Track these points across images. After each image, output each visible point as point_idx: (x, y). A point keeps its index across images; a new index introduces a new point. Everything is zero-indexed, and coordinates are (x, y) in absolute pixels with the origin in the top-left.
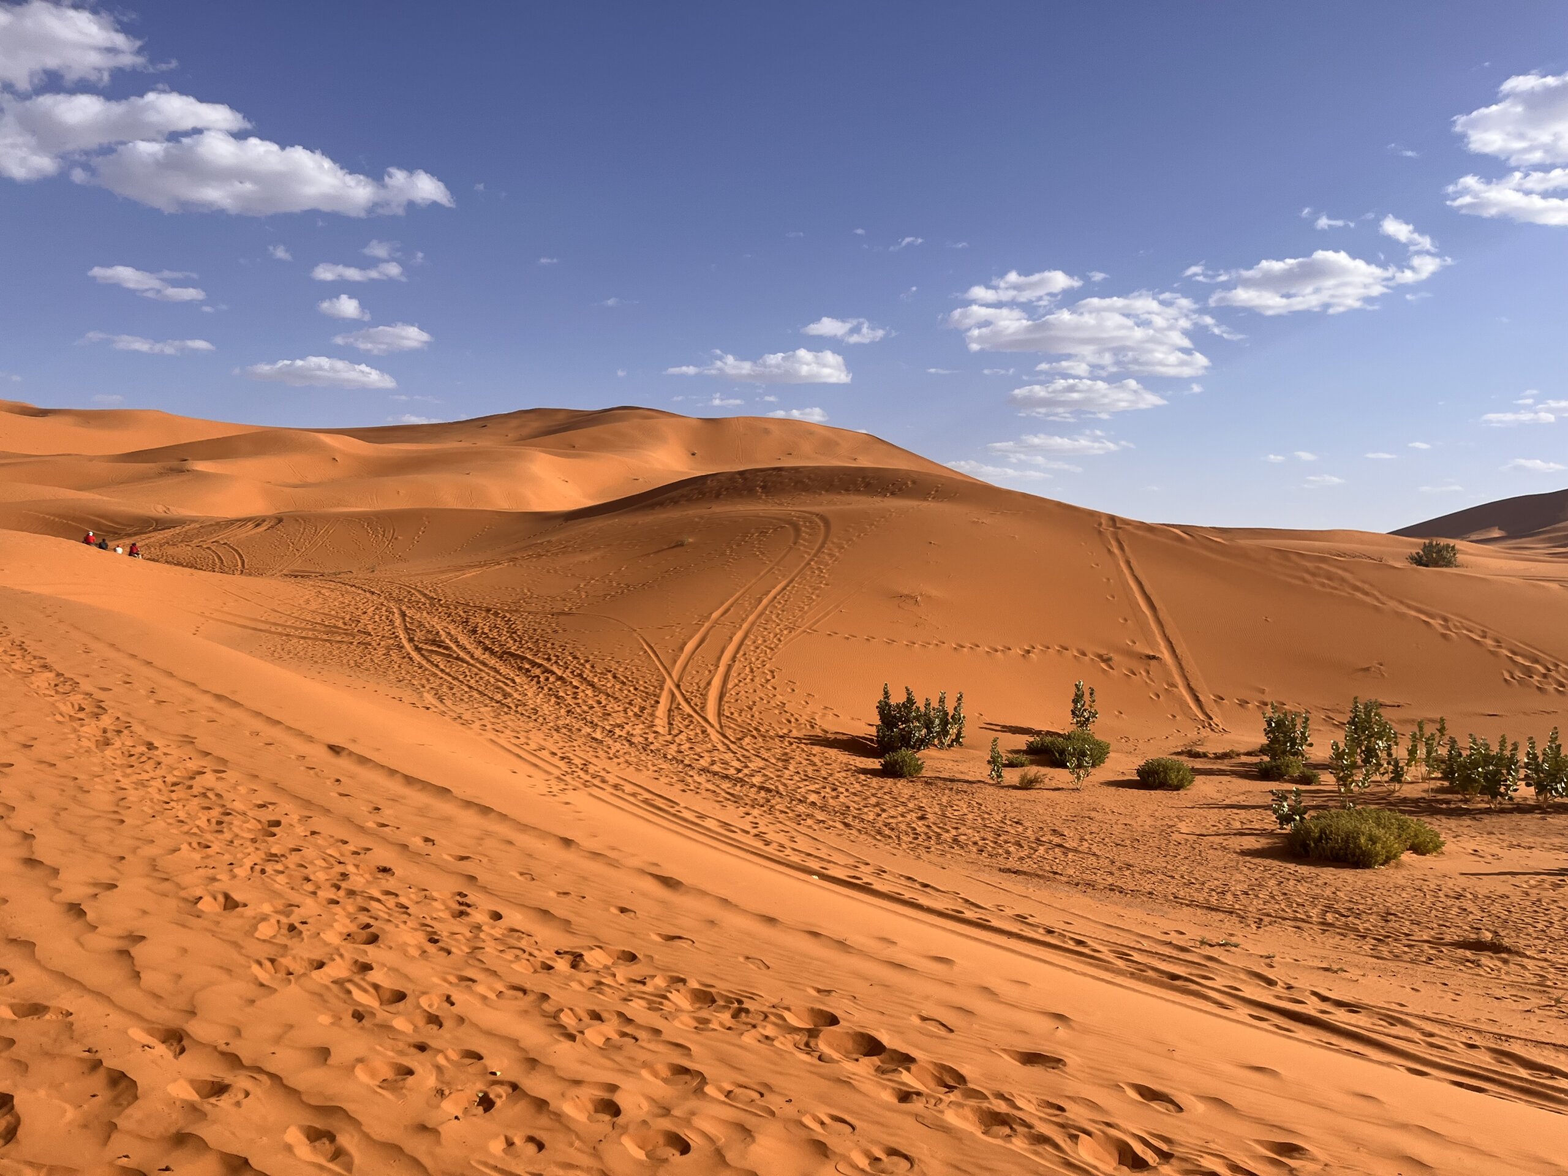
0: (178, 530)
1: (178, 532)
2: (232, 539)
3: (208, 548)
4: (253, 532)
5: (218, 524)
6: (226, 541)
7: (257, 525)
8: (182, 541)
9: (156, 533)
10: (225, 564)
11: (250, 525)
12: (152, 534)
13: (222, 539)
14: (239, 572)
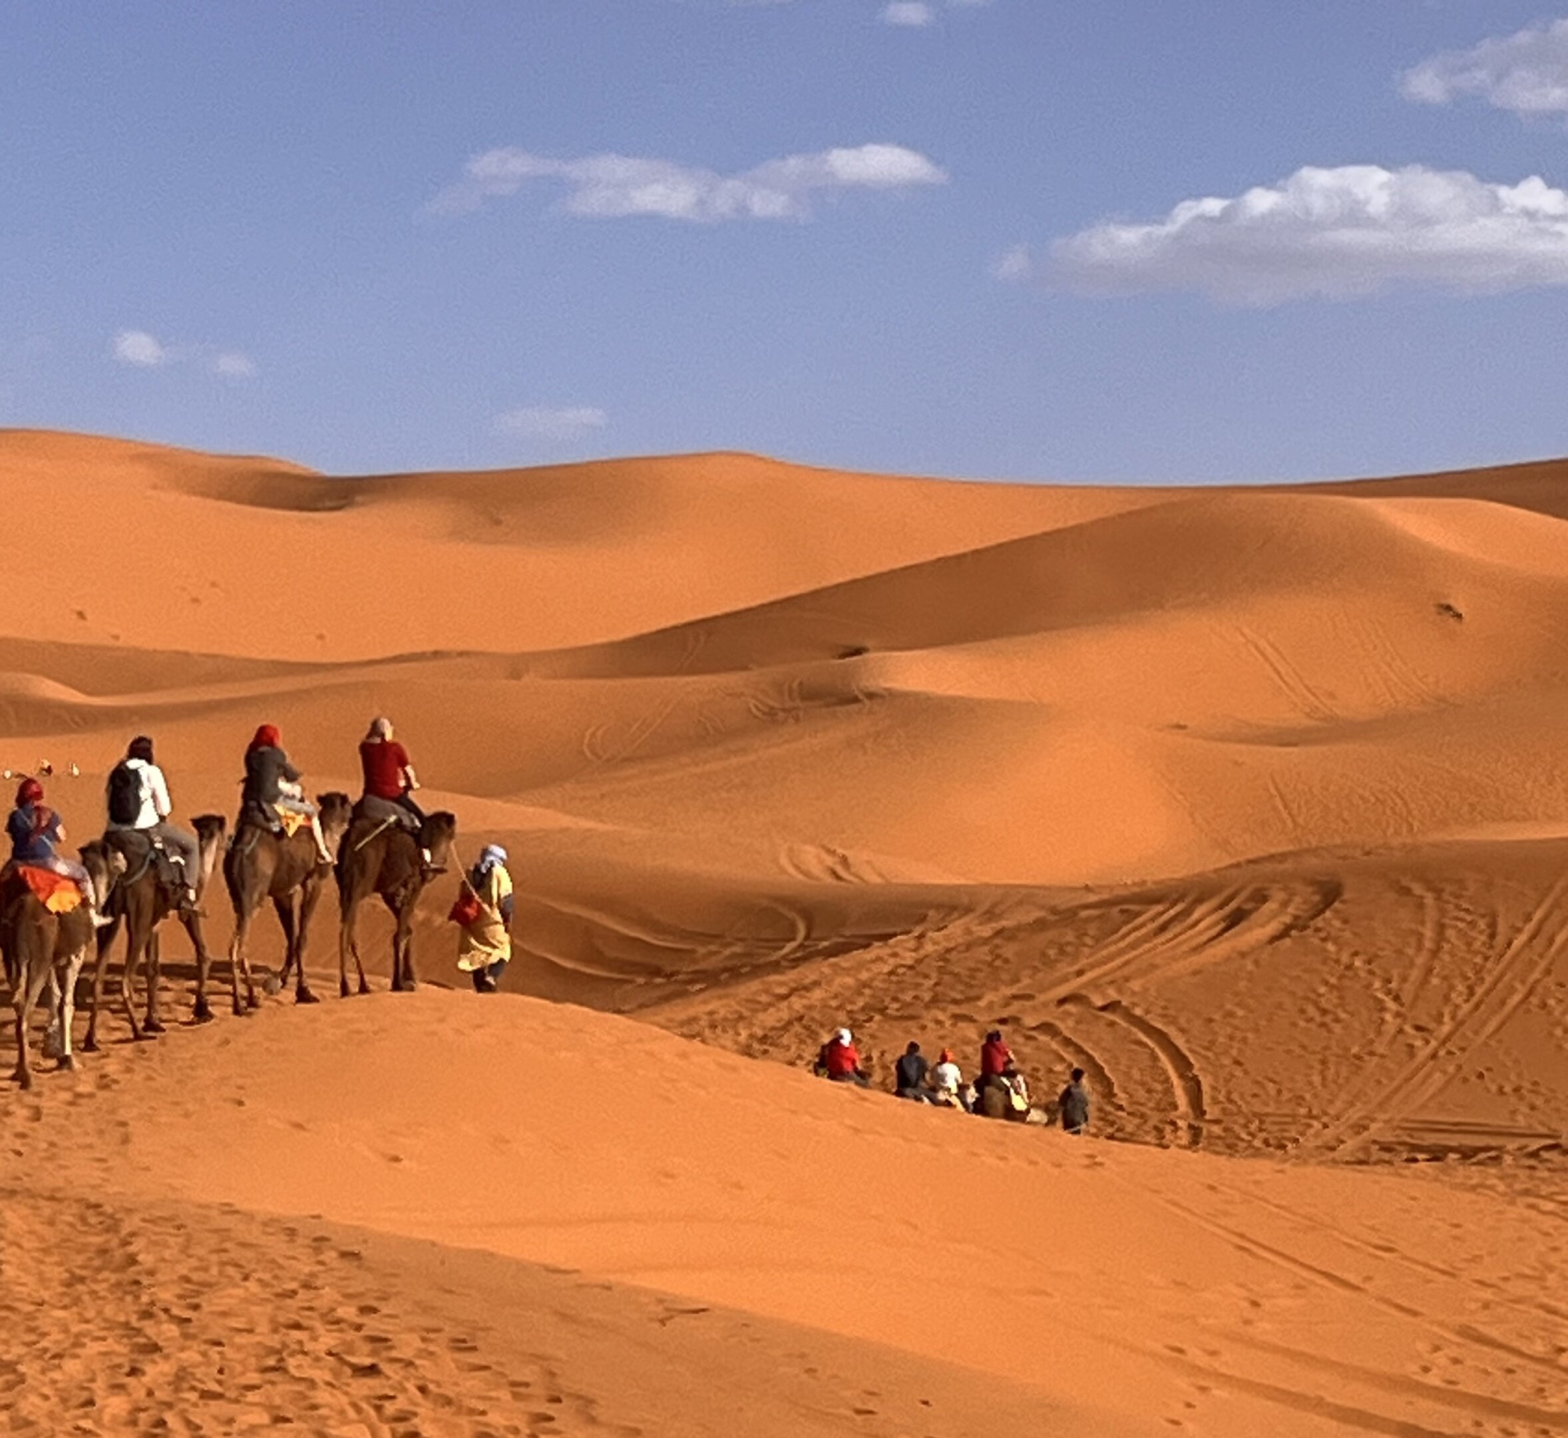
0: (903, 949)
1: (909, 958)
2: (1136, 985)
3: (1046, 1028)
4: (1221, 949)
5: (1067, 916)
6: (1113, 994)
7: (1236, 919)
8: (935, 1001)
9: (824, 967)
10: (1122, 1098)
11: (1207, 918)
12: (808, 973)
13: (1095, 984)
14: (1184, 1137)
